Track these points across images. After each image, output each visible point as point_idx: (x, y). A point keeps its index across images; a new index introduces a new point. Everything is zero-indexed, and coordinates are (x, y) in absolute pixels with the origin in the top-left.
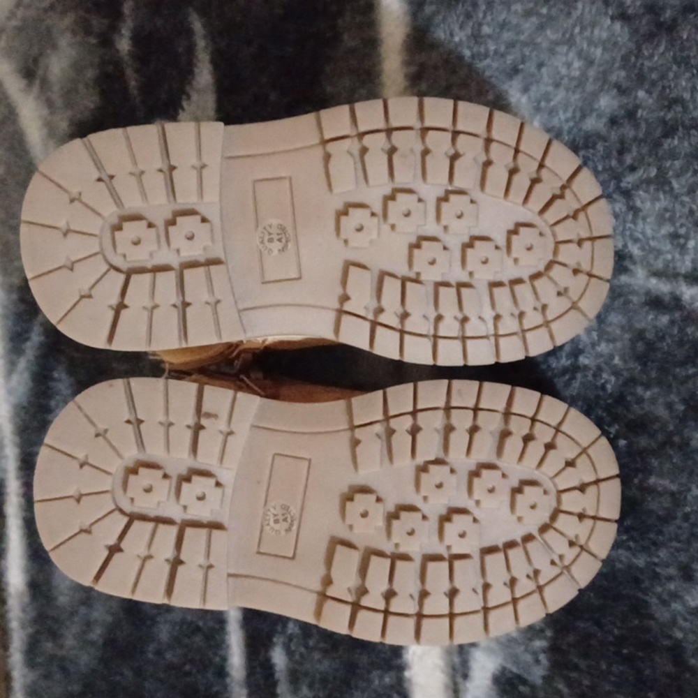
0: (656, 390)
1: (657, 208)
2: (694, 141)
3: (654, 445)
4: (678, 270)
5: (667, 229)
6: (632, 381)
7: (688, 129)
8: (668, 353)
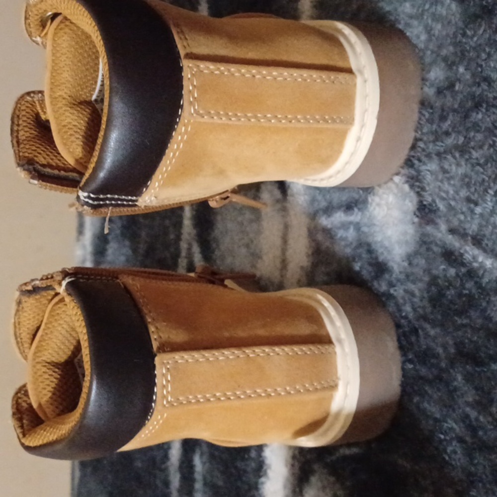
0: (438, 330)
1: (460, 173)
2: (493, 117)
3: (431, 376)
4: (467, 231)
5: (464, 193)
6: (425, 318)
7: (490, 106)
8: (451, 302)
